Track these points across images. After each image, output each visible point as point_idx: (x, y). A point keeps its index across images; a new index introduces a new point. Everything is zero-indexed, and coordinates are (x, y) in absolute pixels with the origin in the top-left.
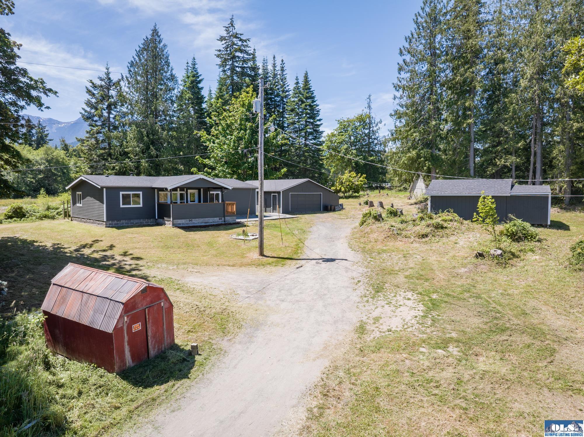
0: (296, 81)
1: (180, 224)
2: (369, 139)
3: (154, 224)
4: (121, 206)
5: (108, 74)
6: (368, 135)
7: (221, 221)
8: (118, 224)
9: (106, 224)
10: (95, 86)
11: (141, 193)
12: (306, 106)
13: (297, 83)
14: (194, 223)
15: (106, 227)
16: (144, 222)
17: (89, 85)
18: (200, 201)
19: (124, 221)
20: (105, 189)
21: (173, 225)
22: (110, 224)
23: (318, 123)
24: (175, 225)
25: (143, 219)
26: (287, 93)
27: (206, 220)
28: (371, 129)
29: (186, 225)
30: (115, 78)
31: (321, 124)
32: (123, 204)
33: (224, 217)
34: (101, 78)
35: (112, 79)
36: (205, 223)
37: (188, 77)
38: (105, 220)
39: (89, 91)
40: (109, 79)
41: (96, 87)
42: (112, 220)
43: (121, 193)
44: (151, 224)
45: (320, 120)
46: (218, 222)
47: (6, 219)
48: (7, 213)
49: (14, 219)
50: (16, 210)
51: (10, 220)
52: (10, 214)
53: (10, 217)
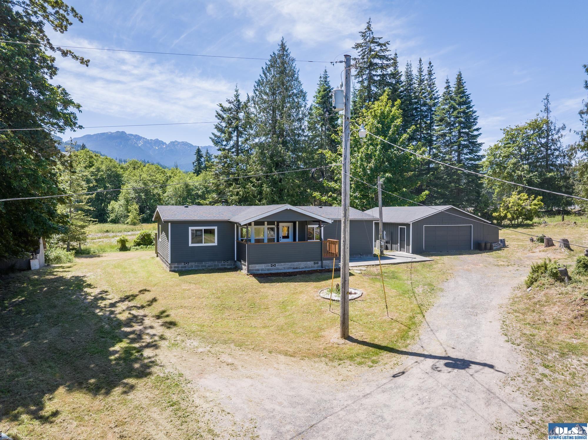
0: (446, 85)
1: (258, 270)
2: (547, 150)
3: (233, 267)
4: (190, 245)
5: (237, 96)
6: (546, 146)
7: (317, 267)
8: (185, 267)
9: (171, 267)
10: (224, 110)
11: (216, 228)
12: (458, 113)
13: (448, 87)
14: (278, 269)
15: (170, 271)
16: (220, 265)
17: (219, 109)
18: (294, 238)
19: (193, 264)
20: (170, 224)
22: (175, 267)
23: (475, 133)
24: (251, 273)
25: (219, 260)
28: (550, 138)
29: (266, 272)
31: (480, 134)
32: (192, 243)
33: (321, 261)
34: (229, 100)
36: (294, 269)
38: (169, 262)
39: (219, 116)
42: (179, 262)
43: (190, 228)
44: (229, 267)
45: (477, 130)
47: (135, 246)
48: (136, 240)
49: (142, 246)
50: (144, 237)
51: (137, 247)
52: (138, 241)
53: (138, 244)
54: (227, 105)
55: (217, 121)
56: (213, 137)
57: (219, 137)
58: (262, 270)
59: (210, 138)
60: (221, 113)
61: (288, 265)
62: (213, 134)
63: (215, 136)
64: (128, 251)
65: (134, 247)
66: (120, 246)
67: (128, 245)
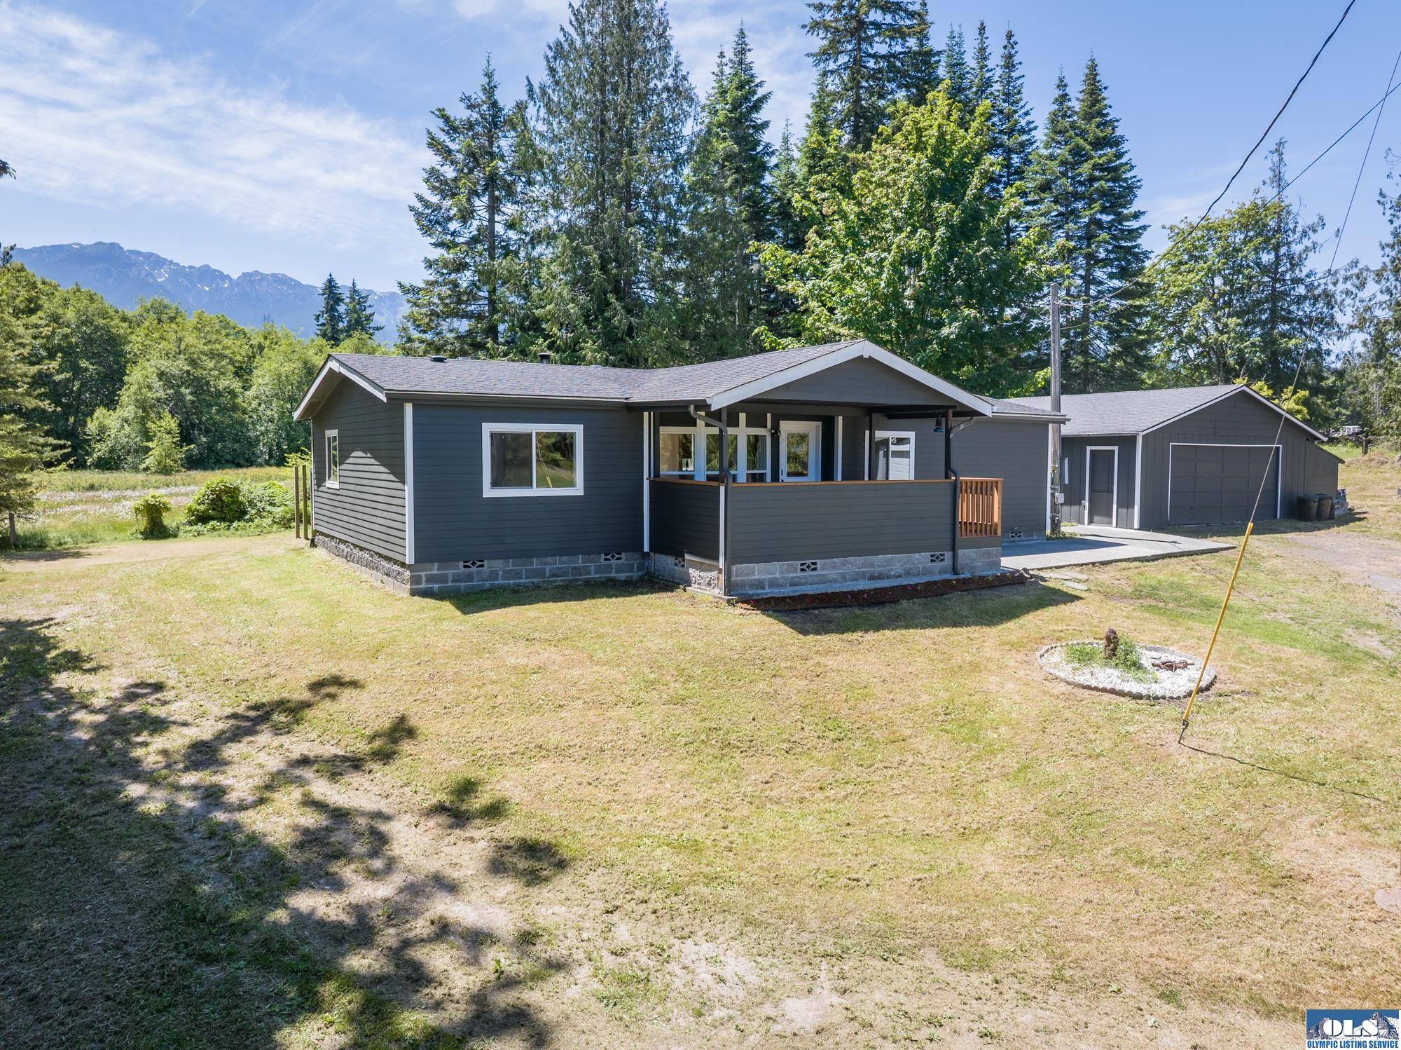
0: (1057, 93)
1: (760, 584)
2: (1275, 280)
3: (635, 575)
4: (488, 492)
5: (490, 90)
6: (1271, 271)
7: (938, 572)
8: (469, 577)
9: (415, 580)
10: (452, 128)
11: (578, 430)
12: (1095, 167)
13: (1063, 98)
14: (823, 579)
15: (414, 593)
16: (594, 566)
17: (436, 126)
18: (827, 473)
19: (498, 564)
20: (409, 408)
21: (730, 588)
22: (431, 579)
23: (1134, 224)
24: (739, 594)
25: (587, 551)
26: (1024, 137)
27: (878, 561)
29: (788, 591)
30: (507, 99)
31: (1145, 227)
32: (495, 484)
33: (953, 549)
34: (469, 98)
35: (501, 104)
36: (872, 578)
37: (723, 93)
38: (409, 559)
39: (434, 144)
40: (494, 104)
41: (455, 129)
42: (445, 558)
43: (488, 428)
44: (622, 576)
45: (1136, 216)
46: (926, 572)
47: (190, 523)
48: (195, 506)
49: (212, 523)
50: (219, 497)
51: (199, 527)
52: (202, 507)
53: (203, 519)
54: (460, 113)
55: (431, 159)
56: (419, 206)
57: (438, 208)
58: (773, 583)
59: (412, 209)
60: (442, 137)
61: (855, 564)
62: (420, 198)
63: (426, 204)
64: (171, 539)
65: (188, 528)
66: (143, 523)
67: (168, 521)
